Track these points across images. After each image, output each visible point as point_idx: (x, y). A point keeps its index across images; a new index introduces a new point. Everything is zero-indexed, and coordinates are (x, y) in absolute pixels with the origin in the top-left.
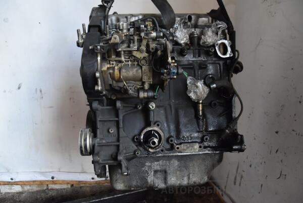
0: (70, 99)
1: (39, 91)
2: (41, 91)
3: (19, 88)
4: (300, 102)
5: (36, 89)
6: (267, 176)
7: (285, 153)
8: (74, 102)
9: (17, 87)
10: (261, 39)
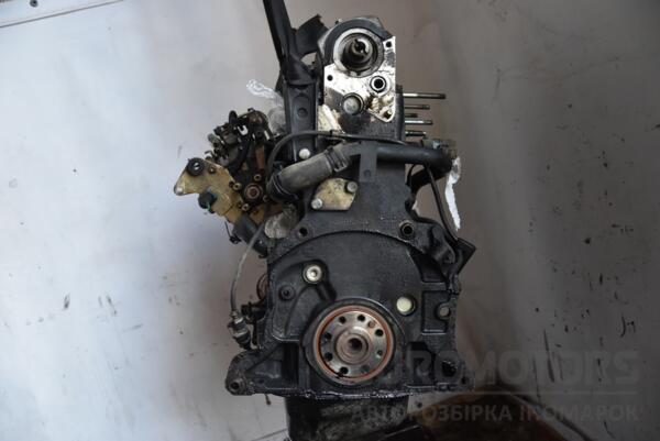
0: (170, 300)
1: (105, 301)
2: (110, 300)
3: (66, 306)
4: (606, 165)
5: (100, 299)
6: (601, 339)
7: (617, 278)
8: (178, 304)
9: (63, 305)
10: (499, 70)
